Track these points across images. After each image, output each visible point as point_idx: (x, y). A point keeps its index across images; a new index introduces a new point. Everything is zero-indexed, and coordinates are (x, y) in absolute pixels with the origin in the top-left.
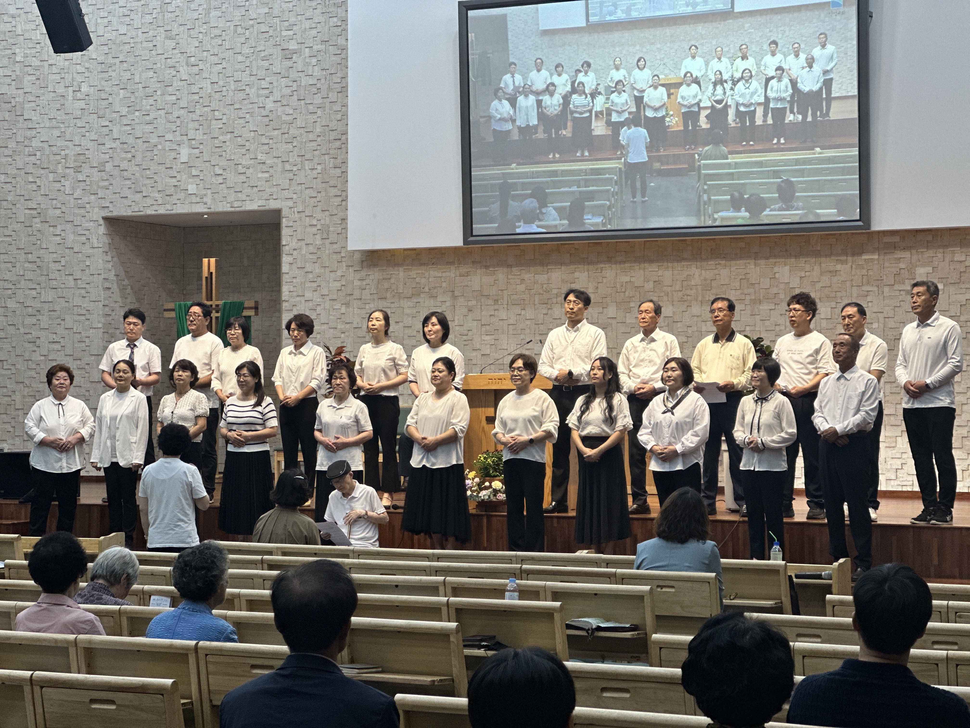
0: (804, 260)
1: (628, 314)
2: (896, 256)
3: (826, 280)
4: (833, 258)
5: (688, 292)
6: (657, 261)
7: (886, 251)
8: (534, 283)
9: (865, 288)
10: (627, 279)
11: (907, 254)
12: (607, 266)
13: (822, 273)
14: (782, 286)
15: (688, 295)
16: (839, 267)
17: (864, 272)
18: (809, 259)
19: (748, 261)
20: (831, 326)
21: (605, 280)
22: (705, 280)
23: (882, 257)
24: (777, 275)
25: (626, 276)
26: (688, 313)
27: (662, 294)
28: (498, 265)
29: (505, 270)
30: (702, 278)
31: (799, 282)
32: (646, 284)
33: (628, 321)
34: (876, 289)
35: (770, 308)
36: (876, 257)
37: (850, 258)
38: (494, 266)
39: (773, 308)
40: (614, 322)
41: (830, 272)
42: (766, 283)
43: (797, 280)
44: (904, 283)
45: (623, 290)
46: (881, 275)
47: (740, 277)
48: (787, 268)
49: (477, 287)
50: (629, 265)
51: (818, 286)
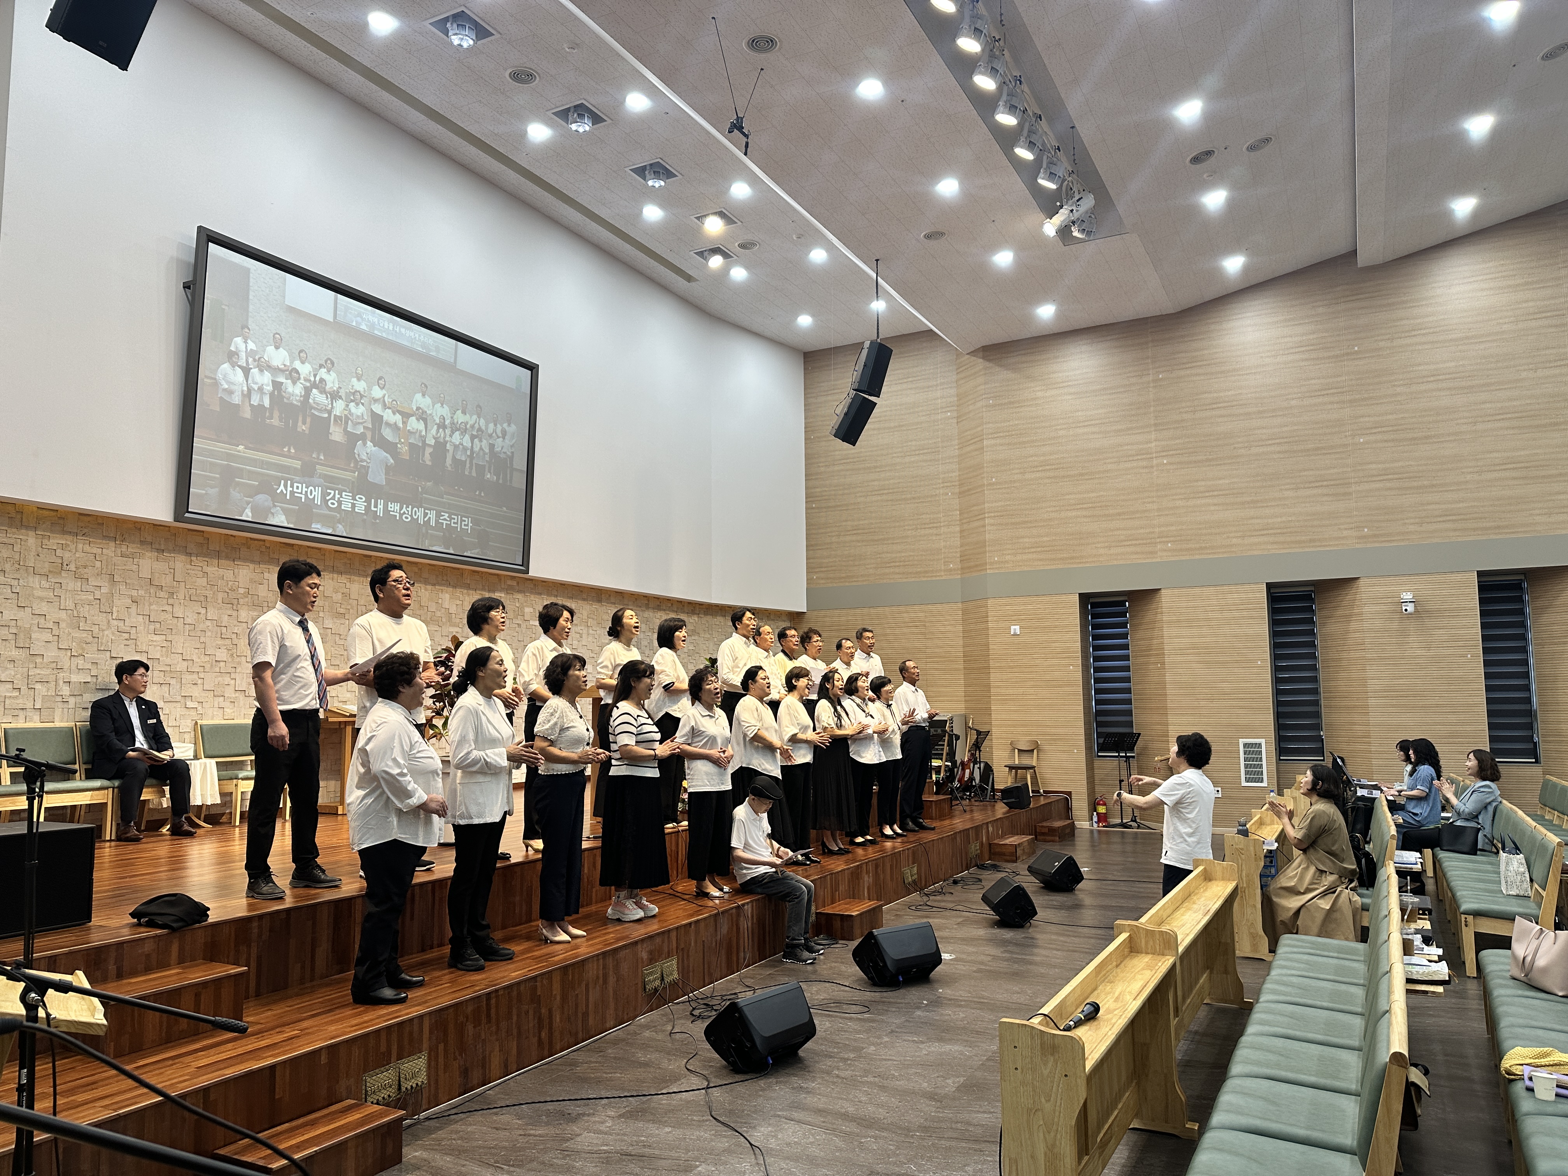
6: (346, 573)
7: (508, 592)
8: (219, 578)
14: (443, 610)
28: (174, 551)
29: (183, 558)
31: (455, 609)
38: (169, 552)
48: (447, 597)
49: (145, 573)
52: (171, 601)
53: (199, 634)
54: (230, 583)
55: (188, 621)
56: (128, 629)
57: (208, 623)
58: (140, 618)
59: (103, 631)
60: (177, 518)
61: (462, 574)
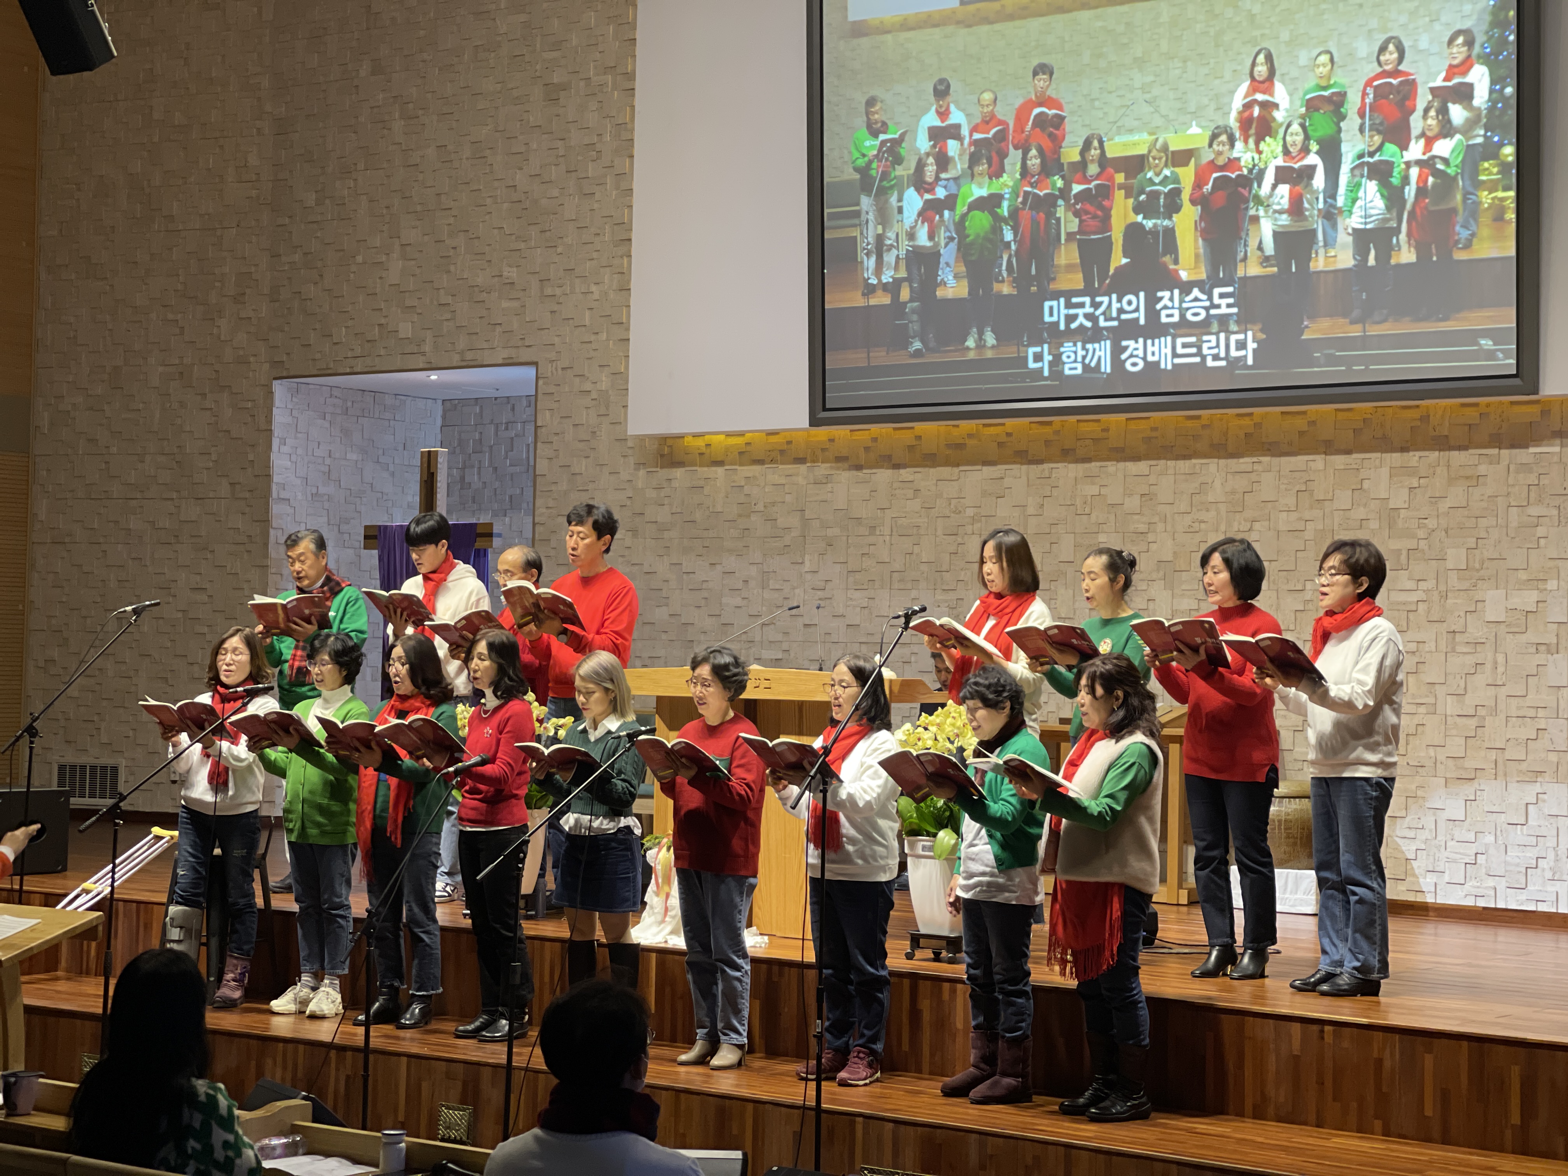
0: (1418, 454)
5: (1203, 515)
8: (936, 497)
12: (1060, 465)
13: (1451, 481)
14: (1375, 505)
16: (1483, 469)
17: (1532, 479)
18: (1426, 453)
19: (1311, 457)
20: (1466, 585)
21: (1055, 492)
22: (1233, 492)
24: (1366, 485)
25: (1093, 484)
27: (1156, 519)
28: (878, 465)
29: (889, 472)
30: (1228, 489)
31: (1406, 498)
32: (1127, 500)
34: (1554, 512)
36: (1557, 449)
37: (1505, 452)
38: (871, 466)
41: (1467, 478)
42: (1344, 499)
43: (1404, 494)
45: (1087, 511)
47: (1297, 488)
48: (1385, 472)
49: (841, 503)
52: (872, 539)
53: (909, 586)
54: (954, 502)
55: (897, 566)
56: (821, 584)
57: (924, 567)
58: (838, 567)
59: (794, 588)
60: (814, 421)
61: (1425, 419)
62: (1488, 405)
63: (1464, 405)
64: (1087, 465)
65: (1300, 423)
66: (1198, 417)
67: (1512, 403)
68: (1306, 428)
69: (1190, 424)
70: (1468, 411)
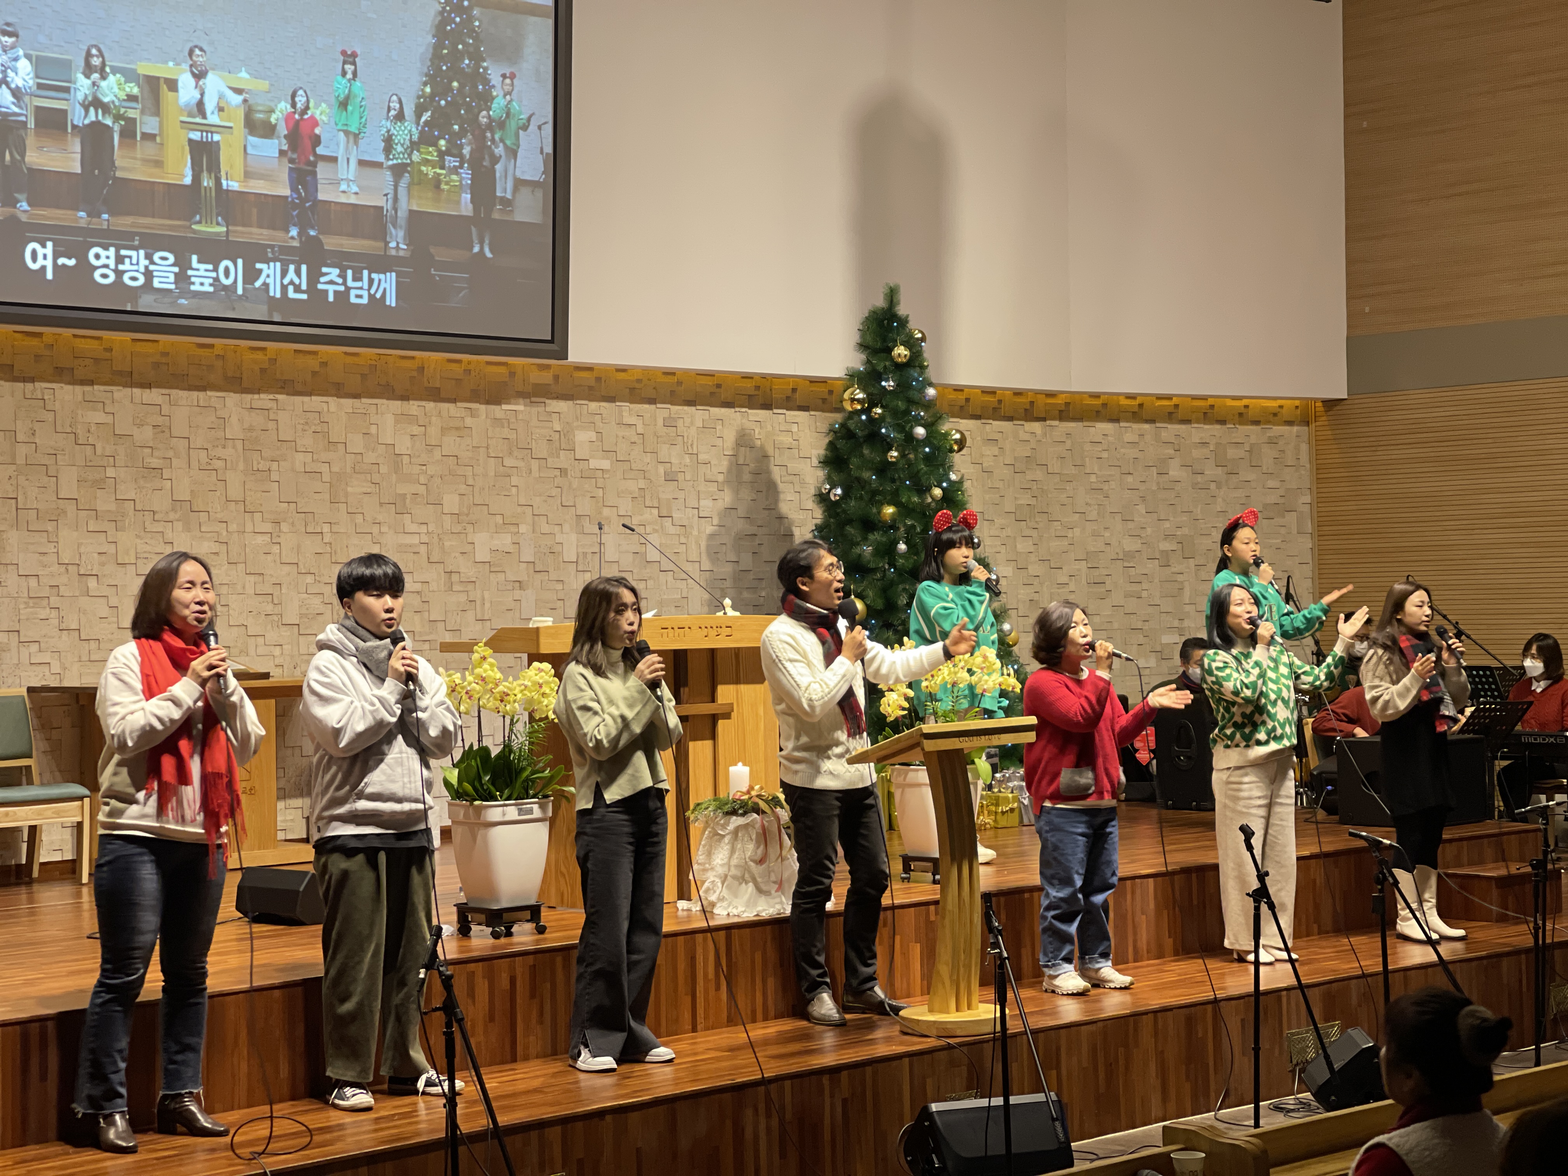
0: (416, 403)
1: (99, 493)
2: (548, 409)
3: (451, 444)
4: (459, 404)
5: (220, 452)
7: (533, 399)
9: (508, 462)
10: (100, 417)
11: (562, 406)
12: (53, 385)
13: (444, 430)
14: (381, 449)
15: (219, 459)
16: (469, 421)
17: (506, 432)
18: (423, 403)
19: (325, 399)
20: (458, 528)
21: (50, 416)
22: (251, 429)
23: (528, 408)
24: (373, 429)
25: (95, 410)
26: (218, 493)
27: (170, 454)
30: (246, 426)
31: (409, 445)
32: (135, 432)
33: (101, 506)
34: (521, 464)
35: (364, 490)
36: (520, 408)
37: (483, 407)
39: (369, 490)
40: (71, 507)
41: (457, 429)
42: (357, 443)
43: (407, 442)
44: (558, 457)
45: (91, 441)
46: (529, 440)
47: (313, 428)
48: (390, 419)
50: (102, 388)
51: (437, 454)
61: (421, 369)
62: (469, 363)
63: (450, 361)
64: (88, 388)
65: (313, 363)
66: (212, 346)
67: (488, 363)
68: (317, 369)
69: (201, 352)
70: (454, 366)
